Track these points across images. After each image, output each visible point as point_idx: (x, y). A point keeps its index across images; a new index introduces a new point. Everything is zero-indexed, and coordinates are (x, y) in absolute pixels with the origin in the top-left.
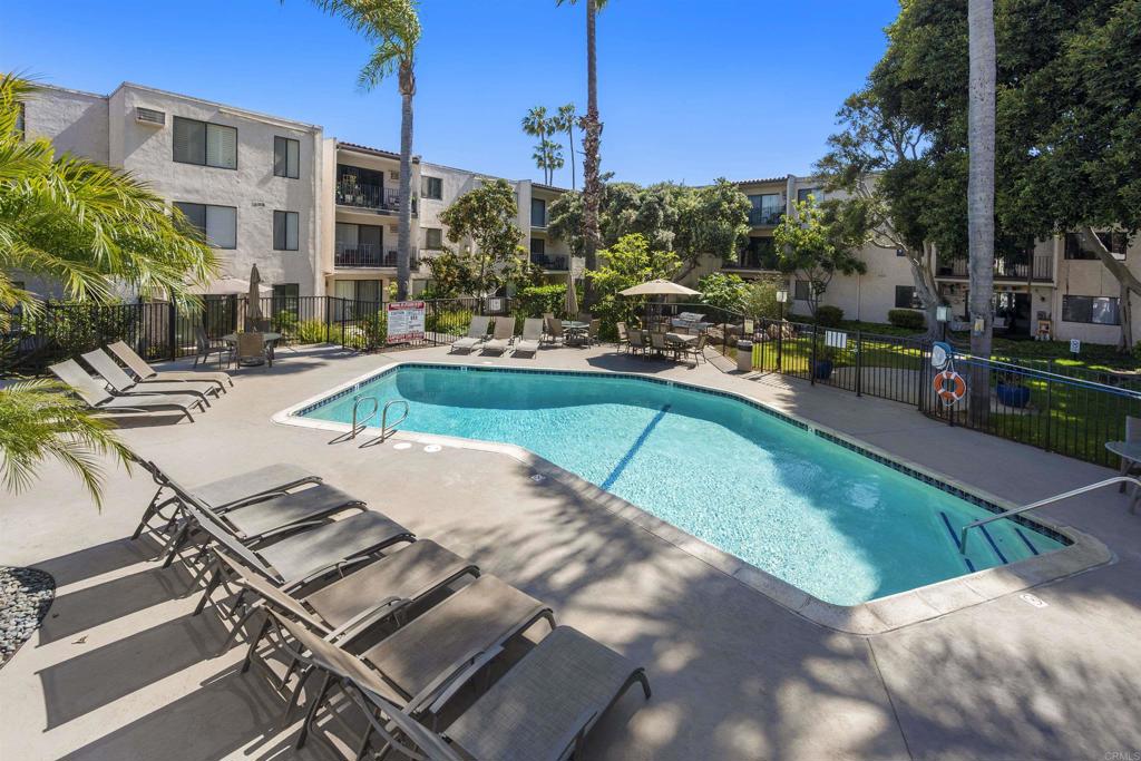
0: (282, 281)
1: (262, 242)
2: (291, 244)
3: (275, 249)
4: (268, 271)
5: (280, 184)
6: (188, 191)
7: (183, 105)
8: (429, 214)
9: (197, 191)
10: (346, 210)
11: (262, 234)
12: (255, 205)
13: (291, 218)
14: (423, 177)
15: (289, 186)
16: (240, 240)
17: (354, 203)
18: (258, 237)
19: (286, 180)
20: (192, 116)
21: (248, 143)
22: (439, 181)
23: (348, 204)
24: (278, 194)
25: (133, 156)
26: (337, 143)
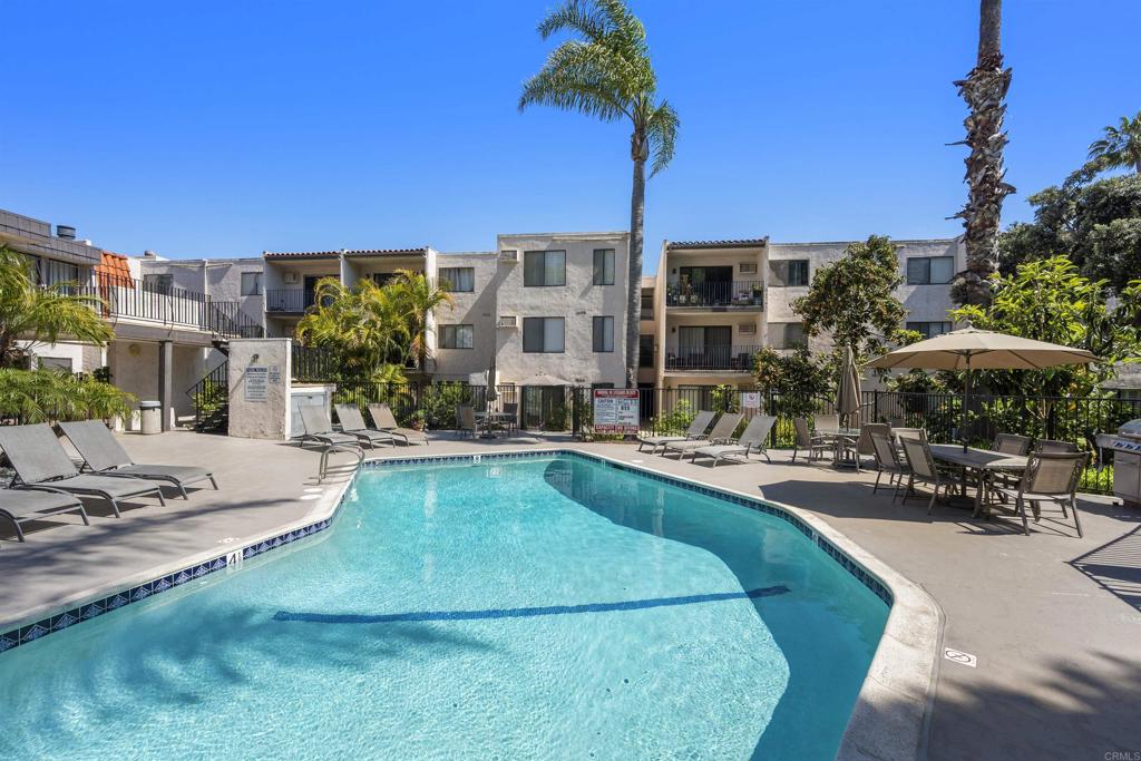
0: (598, 380)
1: (584, 346)
2: (607, 346)
3: (594, 351)
4: (589, 371)
5: (598, 291)
6: (532, 308)
7: (530, 241)
8: (780, 305)
9: (538, 308)
10: (678, 312)
11: (584, 339)
12: (578, 314)
13: (608, 323)
14: (772, 263)
15: (605, 293)
16: (567, 345)
17: (687, 303)
18: (580, 341)
19: (603, 287)
20: (536, 249)
21: (574, 263)
23: (681, 305)
24: (595, 303)
25: (501, 288)
26: (668, 243)
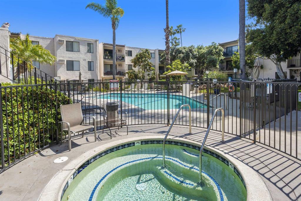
0: (91, 78)
1: (85, 69)
2: (92, 69)
3: (88, 70)
4: (87, 76)
5: (89, 55)
6: (69, 58)
7: (68, 38)
8: (128, 60)
9: (71, 58)
10: (106, 61)
11: (85, 67)
12: (84, 60)
13: (92, 63)
14: (126, 50)
15: (92, 55)
16: (81, 69)
17: (108, 59)
18: (84, 68)
19: (91, 54)
20: (70, 40)
21: (82, 45)
22: (131, 51)
23: (107, 59)
24: (89, 57)
25: (58, 50)
26: (103, 43)
